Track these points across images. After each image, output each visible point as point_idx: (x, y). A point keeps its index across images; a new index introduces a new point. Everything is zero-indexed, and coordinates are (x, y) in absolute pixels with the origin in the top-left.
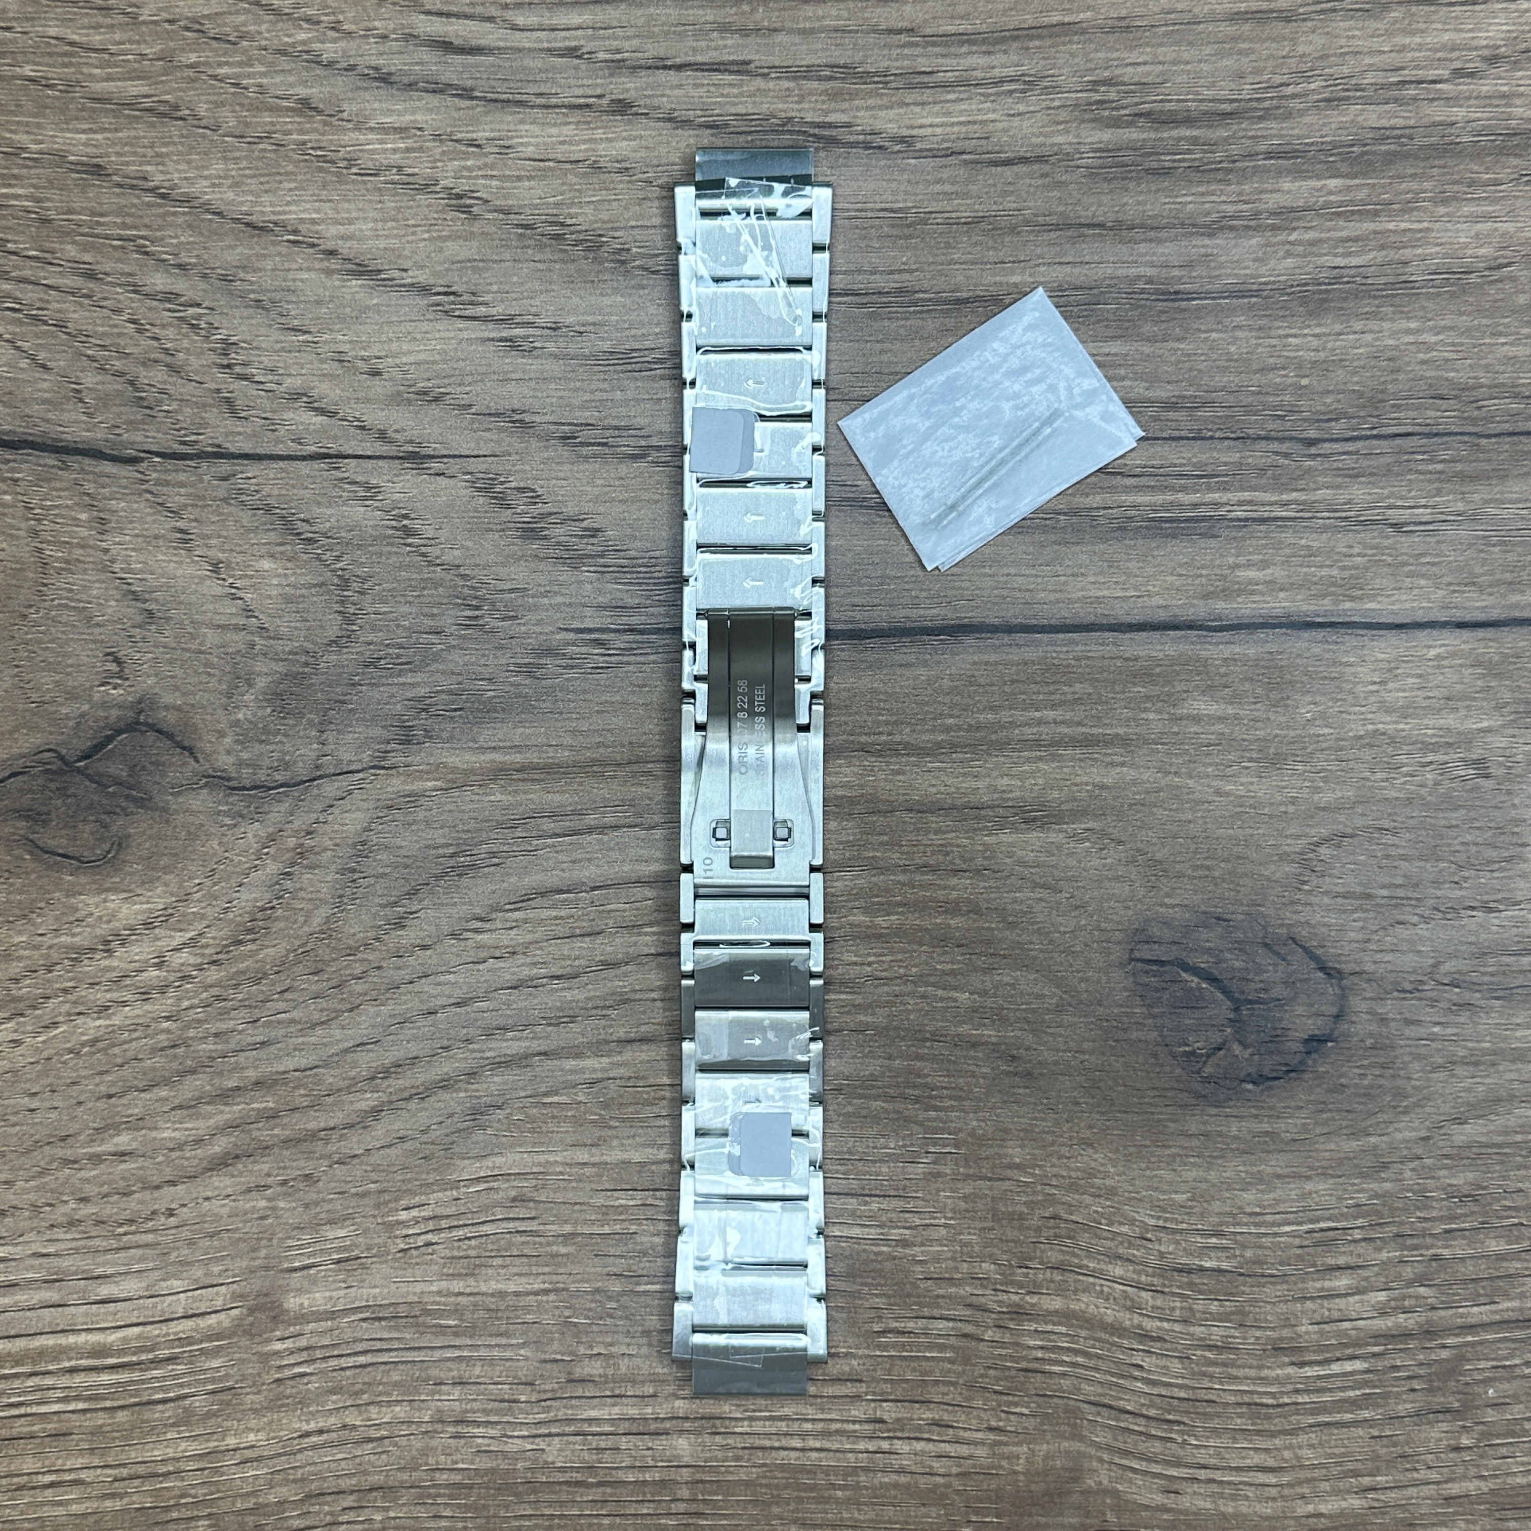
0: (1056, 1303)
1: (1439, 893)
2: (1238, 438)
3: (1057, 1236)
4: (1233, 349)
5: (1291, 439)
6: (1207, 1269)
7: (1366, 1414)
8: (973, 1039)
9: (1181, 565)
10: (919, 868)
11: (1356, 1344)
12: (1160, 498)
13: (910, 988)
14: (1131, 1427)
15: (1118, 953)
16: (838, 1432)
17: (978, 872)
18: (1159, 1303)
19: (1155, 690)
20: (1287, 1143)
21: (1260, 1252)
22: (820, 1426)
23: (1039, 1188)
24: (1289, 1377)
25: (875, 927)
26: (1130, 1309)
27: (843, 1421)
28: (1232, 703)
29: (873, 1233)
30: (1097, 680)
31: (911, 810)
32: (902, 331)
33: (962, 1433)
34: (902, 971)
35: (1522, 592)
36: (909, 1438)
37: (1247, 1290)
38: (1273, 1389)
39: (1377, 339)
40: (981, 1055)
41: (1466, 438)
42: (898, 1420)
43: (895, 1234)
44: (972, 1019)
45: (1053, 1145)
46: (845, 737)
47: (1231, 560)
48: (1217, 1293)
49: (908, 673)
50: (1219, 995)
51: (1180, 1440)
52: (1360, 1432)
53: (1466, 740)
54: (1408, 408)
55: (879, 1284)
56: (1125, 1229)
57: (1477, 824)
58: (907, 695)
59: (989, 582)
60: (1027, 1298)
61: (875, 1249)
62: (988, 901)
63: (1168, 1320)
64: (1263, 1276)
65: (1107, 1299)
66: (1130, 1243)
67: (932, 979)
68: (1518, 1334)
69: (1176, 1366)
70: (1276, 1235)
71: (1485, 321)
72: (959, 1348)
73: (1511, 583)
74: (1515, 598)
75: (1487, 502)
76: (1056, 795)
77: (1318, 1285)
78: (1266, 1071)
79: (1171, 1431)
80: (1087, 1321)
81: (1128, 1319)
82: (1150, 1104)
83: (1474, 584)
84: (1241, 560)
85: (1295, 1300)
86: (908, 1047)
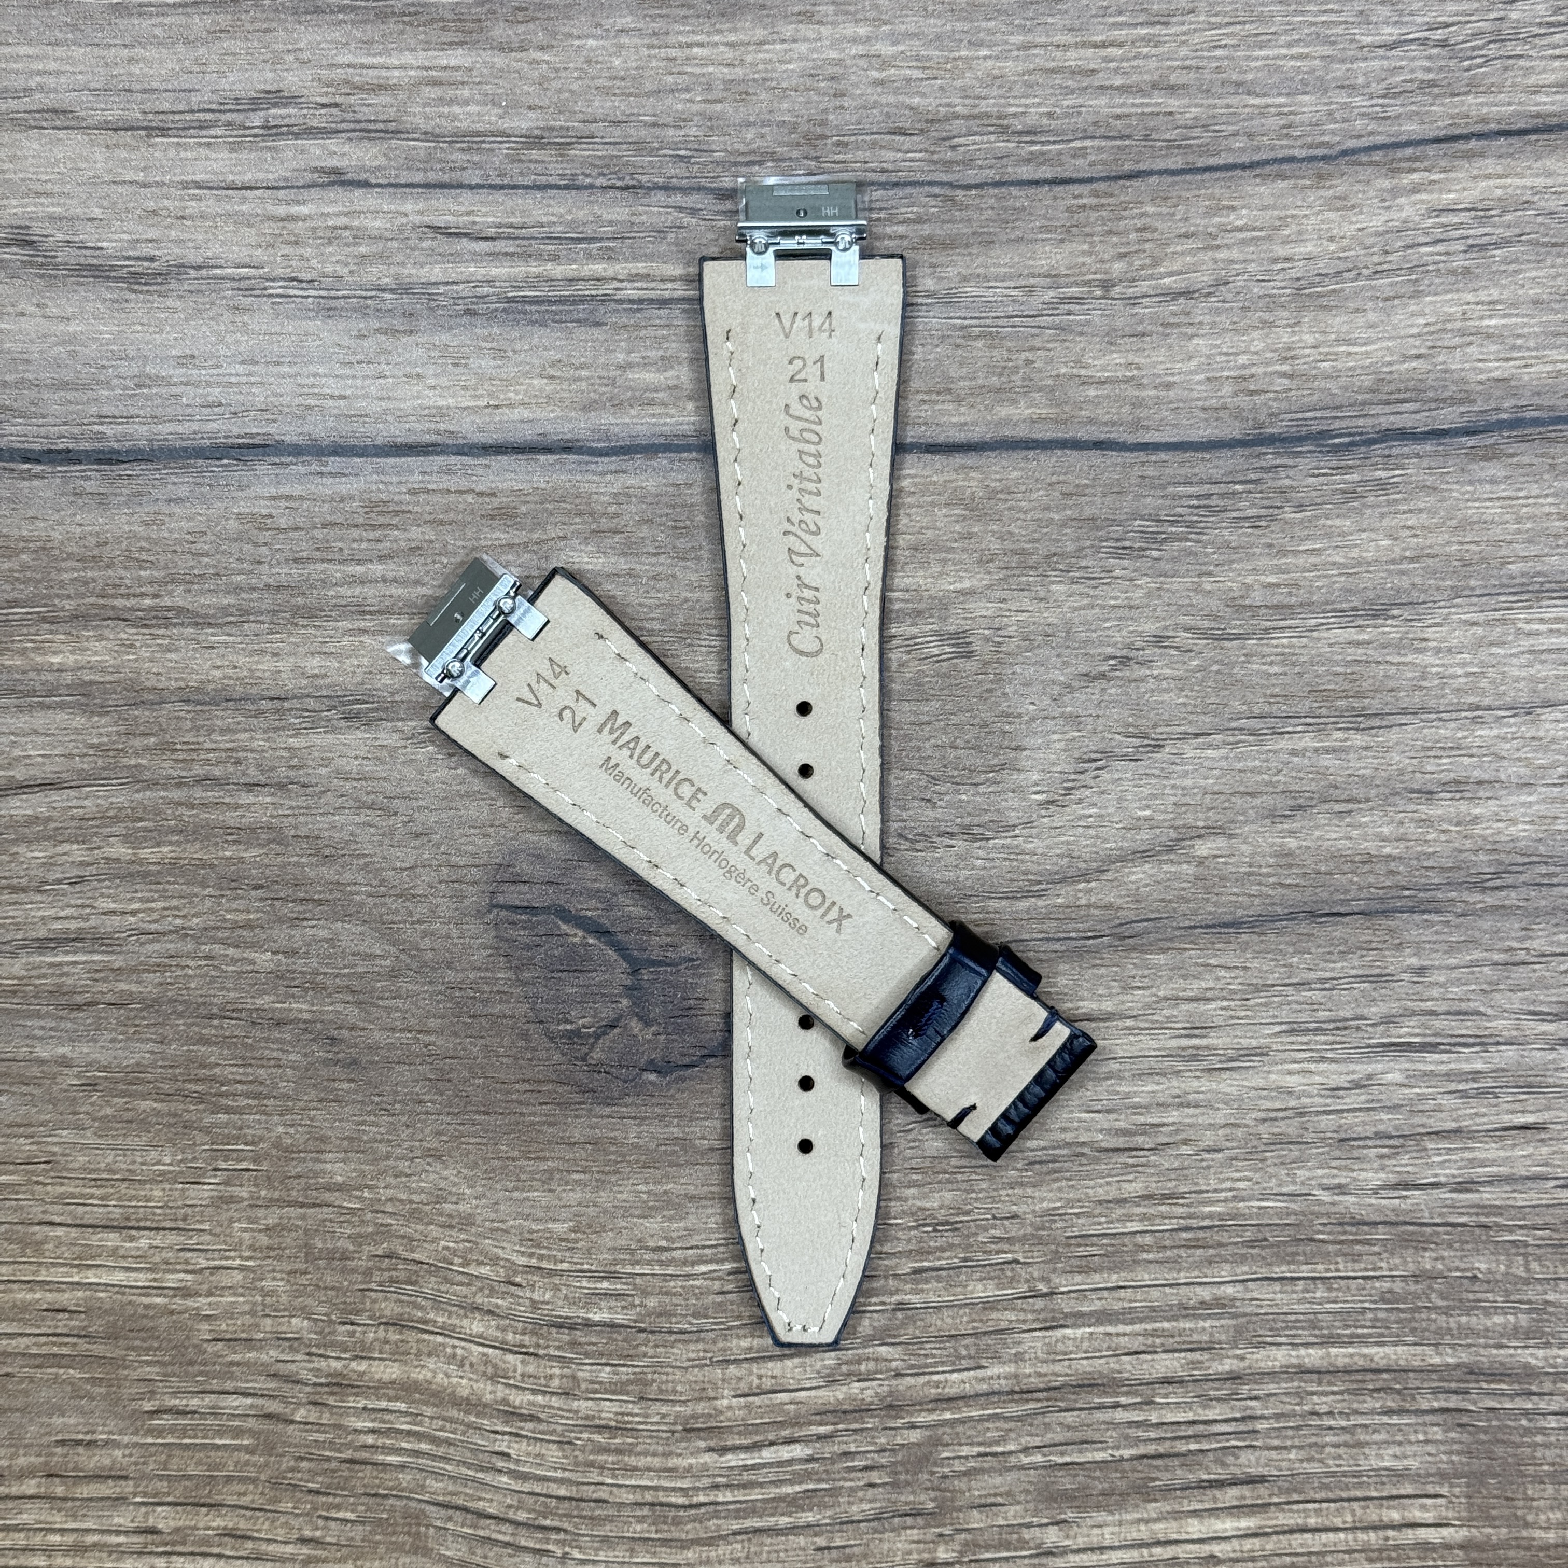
0: (391, 1371)
1: (905, 815)
2: (627, 188)
3: (392, 1281)
4: (617, 62)
5: (699, 189)
6: (596, 1324)
7: (809, 1517)
8: (277, 1015)
9: (553, 364)
10: (201, 781)
11: (795, 1422)
12: (519, 270)
13: (190, 946)
14: (494, 1536)
15: (473, 898)
16: (95, 1545)
17: (282, 786)
18: (531, 1369)
19: (520, 537)
20: (703, 1154)
21: (667, 1300)
22: (69, 1539)
23: (369, 1216)
24: (705, 1467)
25: (140, 862)
26: (493, 1378)
27: (103, 1532)
28: (624, 554)
29: (141, 1279)
30: (441, 523)
31: (187, 701)
32: (158, 31)
33: (264, 1547)
34: (178, 922)
35: (1014, 402)
36: (192, 1554)
37: (651, 1352)
38: (685, 1484)
39: (813, 50)
40: (288, 1037)
41: (936, 190)
42: (177, 1530)
43: (172, 1280)
44: (276, 987)
45: (387, 1158)
46: (92, 600)
47: (621, 357)
48: (610, 1355)
49: (177, 510)
50: (612, 954)
51: (559, 1553)
52: (802, 1541)
53: (942, 605)
54: (858, 149)
55: (149, 1349)
56: (484, 1271)
57: (955, 720)
58: (178, 541)
59: (288, 386)
60: (353, 1365)
61: (145, 1300)
62: (296, 828)
63: (544, 1393)
64: (671, 1332)
65: (462, 1365)
66: (492, 1289)
67: (220, 935)
68: (1013, 1409)
69: (553, 1454)
70: (688, 1276)
71: (959, 26)
72: (260, 1433)
73: (999, 390)
74: (1004, 411)
75: (965, 279)
76: (387, 680)
77: (745, 1343)
78: (676, 1058)
79: (547, 1541)
80: (435, 1394)
81: (489, 1392)
82: (520, 1103)
83: (949, 391)
84: (635, 357)
85: (712, 1363)
86: (189, 1026)
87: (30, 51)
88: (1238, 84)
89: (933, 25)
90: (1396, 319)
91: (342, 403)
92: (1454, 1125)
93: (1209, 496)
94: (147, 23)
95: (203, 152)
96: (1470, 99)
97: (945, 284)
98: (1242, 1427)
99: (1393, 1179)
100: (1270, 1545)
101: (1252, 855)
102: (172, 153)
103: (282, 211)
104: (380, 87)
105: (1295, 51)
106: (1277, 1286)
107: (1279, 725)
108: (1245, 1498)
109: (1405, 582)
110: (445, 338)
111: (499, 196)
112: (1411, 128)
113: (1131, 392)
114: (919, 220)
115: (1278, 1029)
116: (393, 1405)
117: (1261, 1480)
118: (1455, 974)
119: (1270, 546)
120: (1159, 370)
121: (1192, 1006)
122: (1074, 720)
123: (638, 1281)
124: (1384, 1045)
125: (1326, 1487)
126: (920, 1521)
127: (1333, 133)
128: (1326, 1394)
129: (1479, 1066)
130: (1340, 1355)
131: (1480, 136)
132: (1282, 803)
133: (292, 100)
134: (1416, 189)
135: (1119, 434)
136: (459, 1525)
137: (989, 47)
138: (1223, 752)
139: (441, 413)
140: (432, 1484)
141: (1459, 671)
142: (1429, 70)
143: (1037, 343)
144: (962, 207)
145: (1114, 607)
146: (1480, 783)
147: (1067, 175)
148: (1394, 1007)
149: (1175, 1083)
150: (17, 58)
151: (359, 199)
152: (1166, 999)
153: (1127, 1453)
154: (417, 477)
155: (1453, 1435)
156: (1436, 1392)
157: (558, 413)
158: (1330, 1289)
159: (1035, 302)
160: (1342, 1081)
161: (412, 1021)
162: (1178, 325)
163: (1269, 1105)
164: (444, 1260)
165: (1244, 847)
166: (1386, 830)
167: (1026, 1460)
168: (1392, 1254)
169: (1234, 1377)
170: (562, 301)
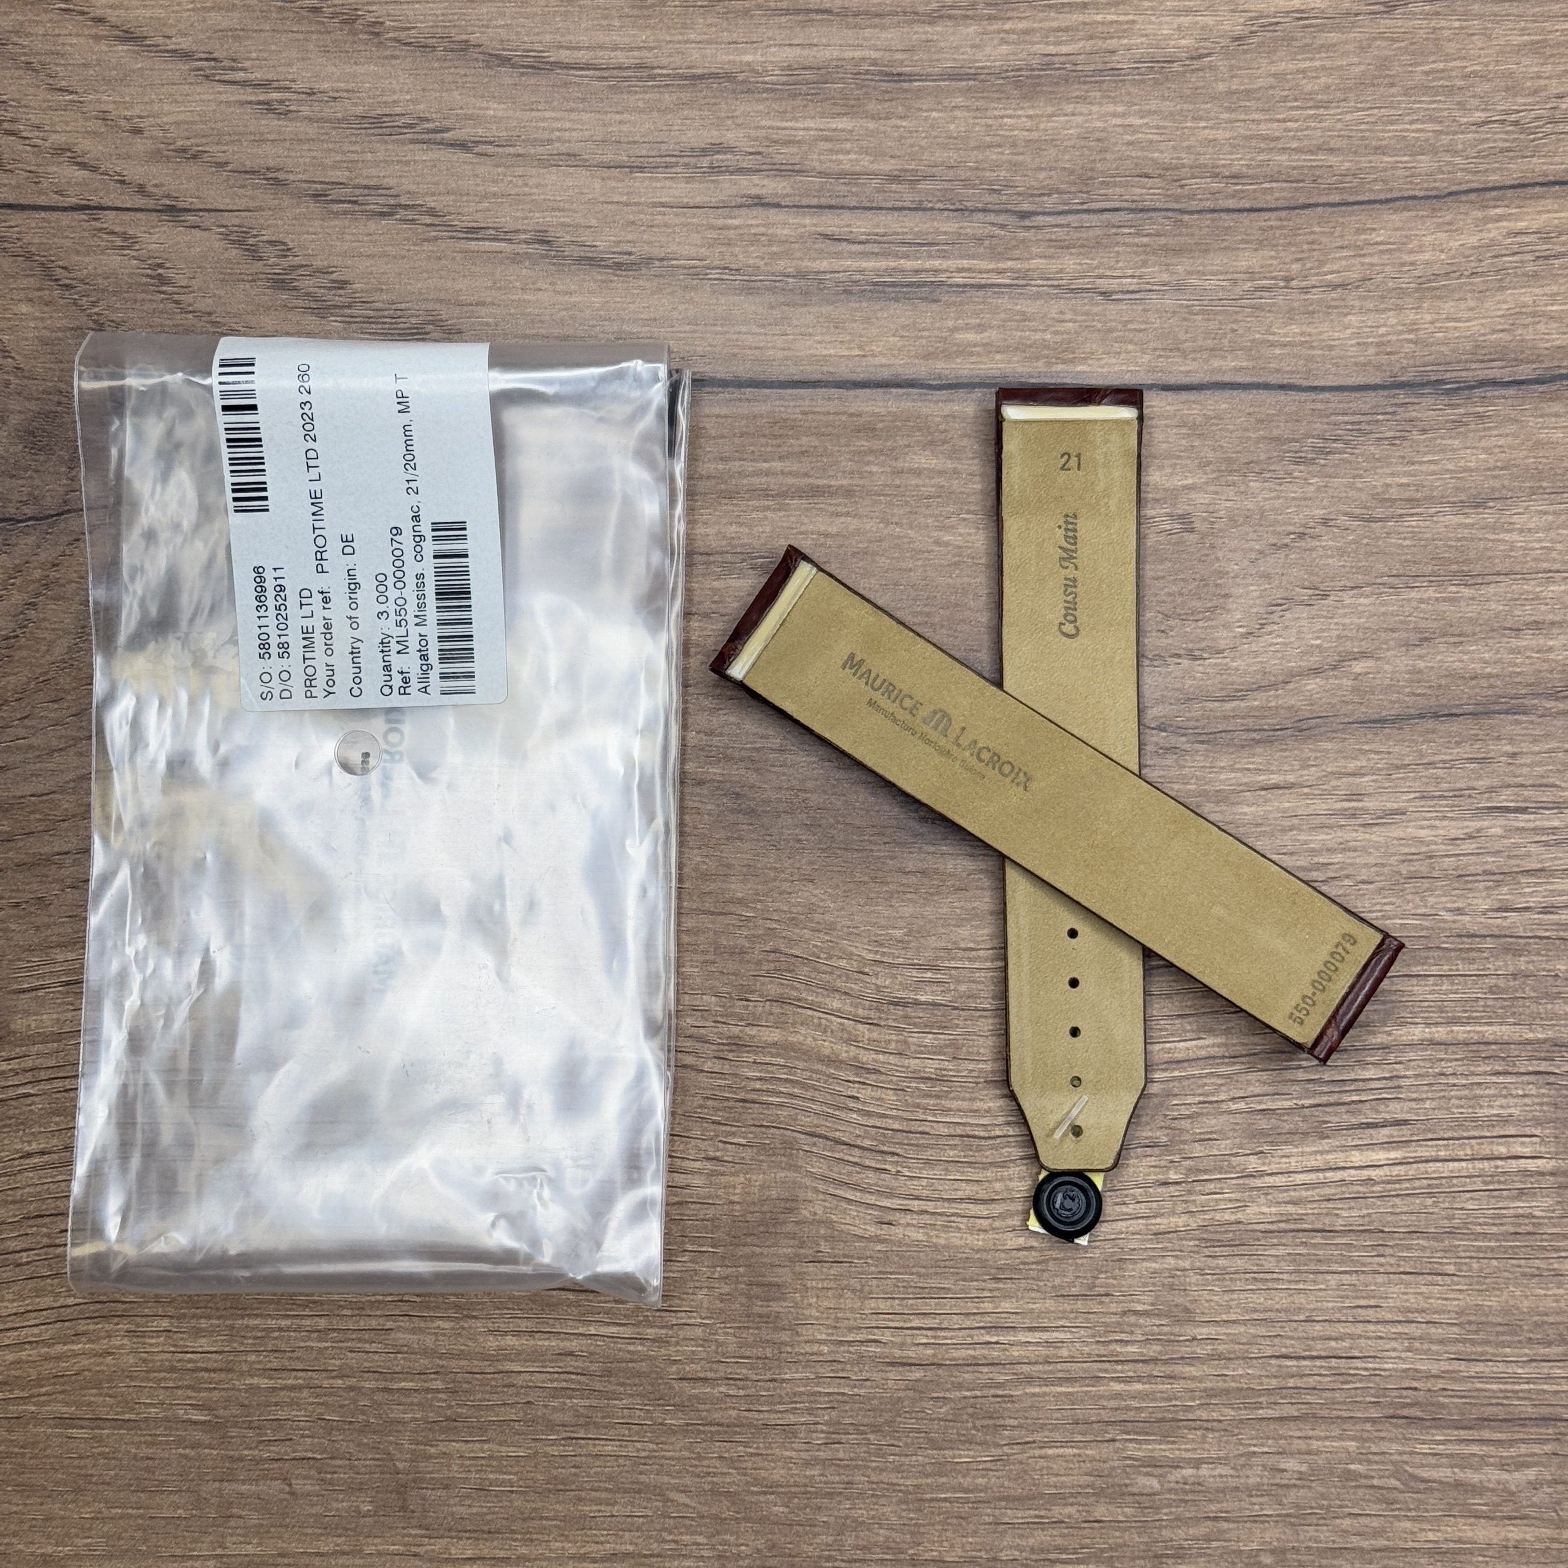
87: (553, 115)
88: (1377, 148)
89: (1168, 106)
90: (1487, 305)
91: (757, 352)
92: (1539, 866)
93: (1360, 423)
94: (633, 98)
95: (668, 183)
96: (1535, 160)
97: (1175, 277)
98: (1390, 1084)
99: (1497, 905)
100: (1412, 1170)
101: (1393, 672)
102: (647, 183)
103: (720, 222)
104: (790, 142)
105: (1414, 127)
106: (1414, 981)
107: (1411, 580)
108: (1391, 1136)
109: (1497, 484)
110: (829, 308)
111: (869, 214)
112: (1494, 178)
113: (1304, 351)
114: (1158, 235)
115: (1412, 795)
116: (774, 1060)
117: (1405, 1122)
118: (1538, 758)
119: (1403, 457)
120: (1325, 336)
121: (1351, 779)
122: (1267, 576)
123: (953, 972)
124: (1488, 808)
125: (1452, 1129)
126: (1156, 1151)
127: (1442, 180)
128: (1451, 1060)
129: (1556, 823)
130: (1461, 1032)
131: (1542, 184)
132: (1414, 637)
133: (730, 149)
134: (1500, 218)
135: (1296, 380)
136: (821, 1147)
137: (1207, 120)
138: (1372, 599)
139: (826, 359)
140: (804, 1119)
141: (1537, 545)
142: (1506, 141)
143: (1240, 317)
144: (1187, 227)
145: (1294, 499)
146: (1553, 623)
147: (1260, 206)
148: (1496, 782)
149: (1339, 834)
150: (544, 119)
151: (773, 215)
152: (1332, 773)
153: (1307, 1102)
154: (807, 403)
155: (1543, 1091)
156: (1531, 1058)
157: (906, 360)
158: (1452, 984)
159: (1238, 291)
160: (1459, 833)
161: (794, 782)
162: (1336, 307)
163: (1406, 850)
164: (814, 955)
165: (1387, 667)
166: (1487, 655)
167: (1233, 1107)
168: (1497, 958)
169: (1385, 1047)
170: (911, 285)
